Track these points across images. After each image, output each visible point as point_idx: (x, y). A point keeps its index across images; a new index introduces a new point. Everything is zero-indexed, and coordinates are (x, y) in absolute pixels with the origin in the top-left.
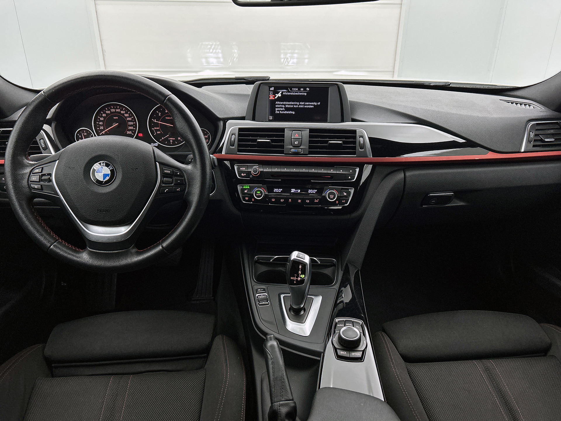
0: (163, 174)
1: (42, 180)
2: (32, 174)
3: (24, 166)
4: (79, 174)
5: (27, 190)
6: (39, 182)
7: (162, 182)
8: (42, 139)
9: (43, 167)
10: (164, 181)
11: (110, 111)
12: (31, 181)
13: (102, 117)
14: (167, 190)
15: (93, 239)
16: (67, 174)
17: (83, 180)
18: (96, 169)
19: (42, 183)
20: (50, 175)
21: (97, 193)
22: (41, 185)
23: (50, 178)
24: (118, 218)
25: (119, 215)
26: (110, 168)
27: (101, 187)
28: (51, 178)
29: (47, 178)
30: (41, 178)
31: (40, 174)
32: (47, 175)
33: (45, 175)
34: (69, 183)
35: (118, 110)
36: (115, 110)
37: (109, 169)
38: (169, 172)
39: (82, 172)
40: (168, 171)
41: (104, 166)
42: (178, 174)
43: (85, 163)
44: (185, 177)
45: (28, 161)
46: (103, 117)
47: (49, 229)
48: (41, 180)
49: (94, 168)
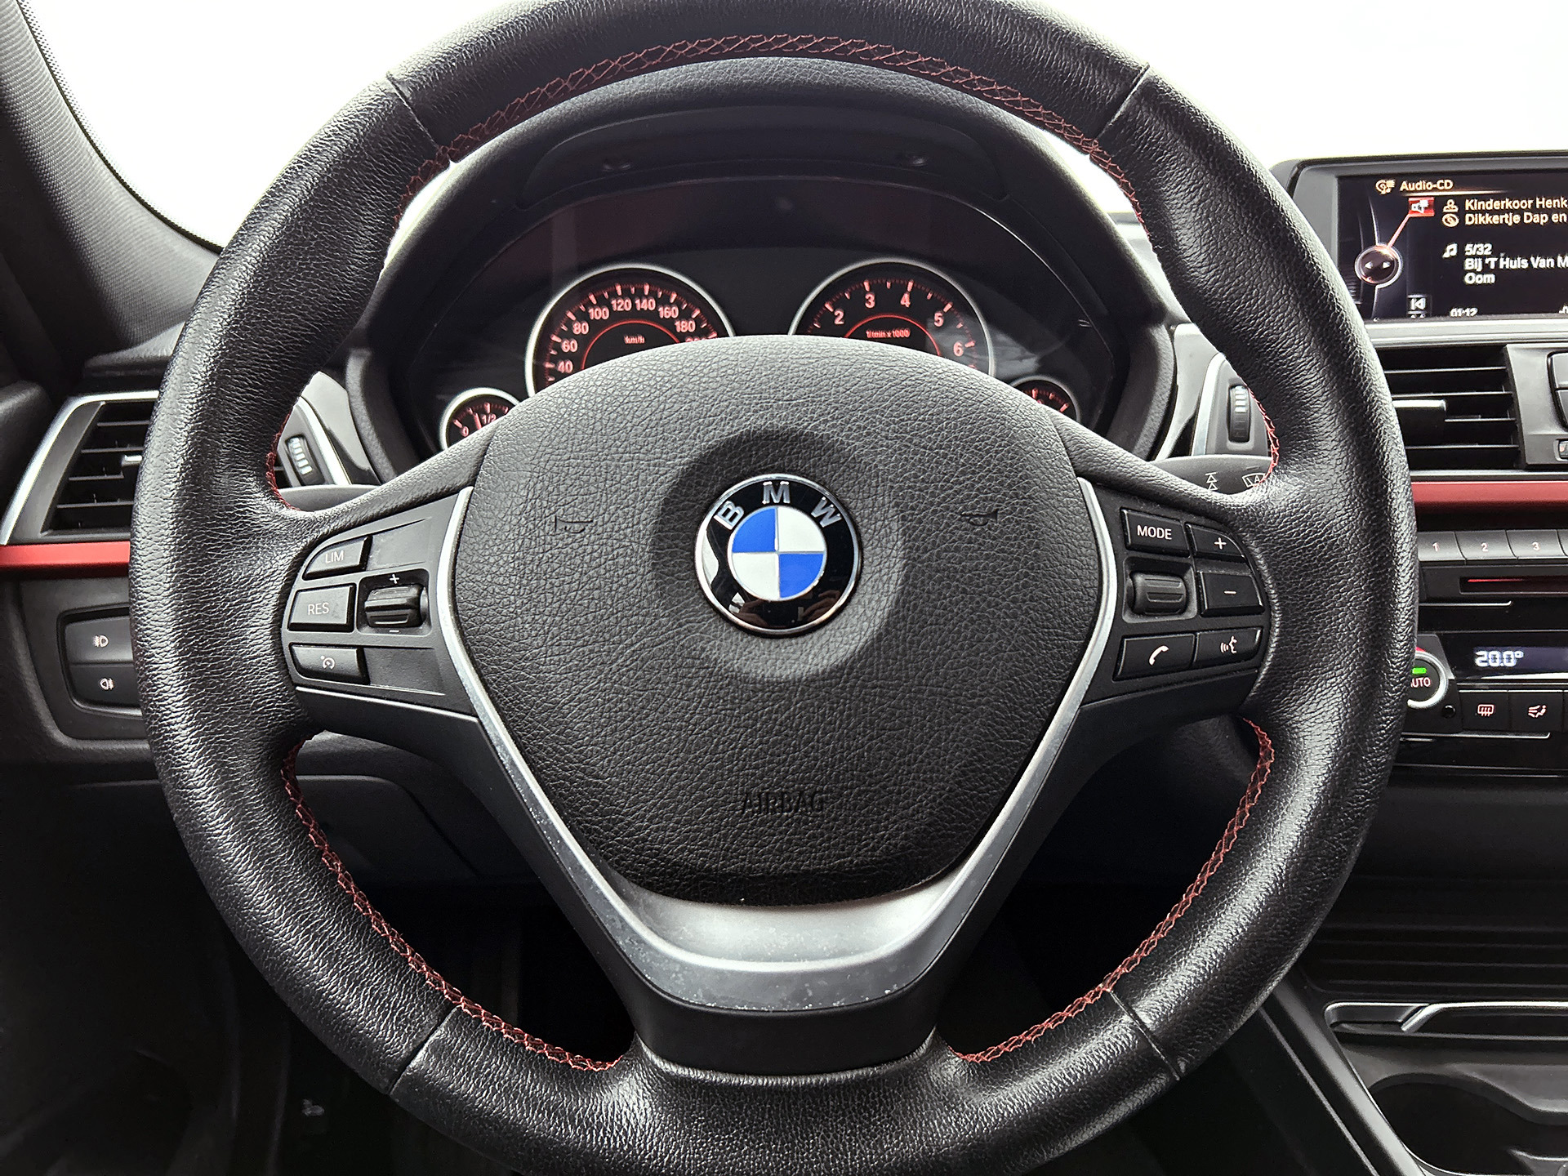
0: (1129, 548)
1: (369, 614)
2: (300, 583)
3: (248, 535)
4: (621, 560)
5: (269, 681)
6: (348, 628)
7: (1129, 601)
8: (301, 436)
9: (370, 537)
10: (1139, 593)
11: (610, 307)
12: (293, 627)
13: (569, 335)
14: (1164, 649)
15: (695, 997)
16: (544, 566)
17: (650, 602)
18: (729, 526)
19: (365, 635)
20: (417, 579)
21: (744, 681)
22: (361, 650)
23: (417, 600)
24: (874, 849)
25: (886, 828)
26: (821, 517)
27: (764, 644)
28: (424, 602)
29: (404, 601)
30: (361, 604)
31: (356, 578)
32: (402, 583)
33: (382, 582)
34: (559, 625)
35: (648, 304)
36: (634, 305)
37: (817, 520)
38: (1166, 534)
39: (643, 549)
40: (1157, 532)
41: (782, 503)
42: (1220, 543)
43: (661, 489)
44: (1255, 566)
45: (274, 507)
46: (575, 337)
47: (393, 934)
48: (359, 615)
49: (717, 518)
